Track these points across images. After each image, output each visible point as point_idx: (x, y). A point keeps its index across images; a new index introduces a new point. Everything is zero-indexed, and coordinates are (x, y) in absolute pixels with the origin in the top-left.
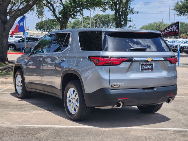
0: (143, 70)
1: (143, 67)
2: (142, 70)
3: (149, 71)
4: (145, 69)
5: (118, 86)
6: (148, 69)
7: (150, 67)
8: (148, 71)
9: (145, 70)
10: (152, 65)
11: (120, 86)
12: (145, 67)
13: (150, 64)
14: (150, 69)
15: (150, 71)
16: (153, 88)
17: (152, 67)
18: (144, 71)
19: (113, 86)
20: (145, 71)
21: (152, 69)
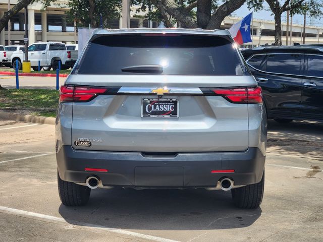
0: (147, 113)
2: (145, 112)
3: (165, 116)
5: (87, 144)
6: (164, 113)
7: (169, 108)
8: (161, 116)
9: (155, 114)
10: (175, 103)
11: (90, 144)
13: (168, 102)
14: (167, 112)
15: (168, 116)
17: (175, 108)
18: (152, 116)
19: (78, 143)
20: (155, 116)
21: (174, 113)
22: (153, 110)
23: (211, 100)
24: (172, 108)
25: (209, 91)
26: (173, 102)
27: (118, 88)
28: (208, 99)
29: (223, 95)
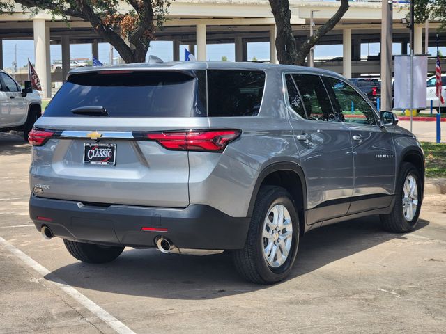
0: (88, 159)
1: (91, 154)
2: (86, 159)
3: (104, 163)
4: (95, 159)
6: (102, 159)
7: (107, 154)
8: (100, 163)
9: (94, 161)
10: (113, 149)
12: (95, 153)
13: (106, 147)
14: (105, 158)
15: (106, 163)
16: (107, 205)
17: (112, 154)
18: (92, 163)
20: (95, 163)
21: (111, 160)
22: (93, 155)
23: (144, 145)
24: (111, 154)
25: (141, 136)
26: (111, 148)
27: (61, 131)
28: (140, 145)
29: (157, 141)
